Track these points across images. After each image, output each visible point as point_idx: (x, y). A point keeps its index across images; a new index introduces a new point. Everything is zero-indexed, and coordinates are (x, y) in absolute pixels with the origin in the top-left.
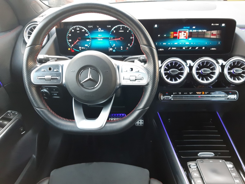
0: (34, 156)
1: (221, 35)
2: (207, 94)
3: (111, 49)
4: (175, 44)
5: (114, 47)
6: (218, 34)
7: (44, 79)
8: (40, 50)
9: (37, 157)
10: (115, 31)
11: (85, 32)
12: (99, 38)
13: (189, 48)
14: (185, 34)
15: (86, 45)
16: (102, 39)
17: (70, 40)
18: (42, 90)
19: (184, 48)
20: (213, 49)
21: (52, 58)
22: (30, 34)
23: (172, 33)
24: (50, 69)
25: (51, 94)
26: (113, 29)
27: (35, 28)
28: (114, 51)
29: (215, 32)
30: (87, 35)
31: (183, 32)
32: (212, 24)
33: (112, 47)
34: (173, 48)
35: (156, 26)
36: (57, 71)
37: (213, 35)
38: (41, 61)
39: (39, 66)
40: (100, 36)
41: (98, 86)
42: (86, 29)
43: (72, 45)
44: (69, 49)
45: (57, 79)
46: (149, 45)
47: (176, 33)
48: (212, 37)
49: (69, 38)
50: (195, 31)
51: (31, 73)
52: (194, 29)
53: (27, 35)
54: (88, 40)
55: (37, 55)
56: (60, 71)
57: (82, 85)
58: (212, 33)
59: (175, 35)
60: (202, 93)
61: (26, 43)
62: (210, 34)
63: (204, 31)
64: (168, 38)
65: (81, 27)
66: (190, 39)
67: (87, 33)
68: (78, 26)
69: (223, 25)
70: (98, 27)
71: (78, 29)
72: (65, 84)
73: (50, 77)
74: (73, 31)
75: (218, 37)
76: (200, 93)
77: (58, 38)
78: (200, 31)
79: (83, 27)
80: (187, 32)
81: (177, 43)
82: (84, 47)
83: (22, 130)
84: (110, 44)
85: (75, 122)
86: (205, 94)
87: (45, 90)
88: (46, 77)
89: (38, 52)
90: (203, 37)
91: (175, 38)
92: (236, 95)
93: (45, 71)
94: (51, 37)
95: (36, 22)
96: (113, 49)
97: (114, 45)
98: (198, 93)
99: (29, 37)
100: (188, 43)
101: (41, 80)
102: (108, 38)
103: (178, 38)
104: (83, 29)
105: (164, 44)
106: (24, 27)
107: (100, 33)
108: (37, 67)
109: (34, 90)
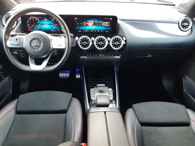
0: (11, 92)
1: (110, 24)
2: (104, 56)
3: (52, 30)
4: (87, 28)
5: (54, 29)
6: (109, 24)
7: (14, 44)
8: (11, 30)
9: (12, 92)
10: (54, 21)
11: (37, 21)
12: (45, 24)
13: (94, 31)
14: (92, 23)
15: (38, 28)
16: (47, 25)
17: (29, 25)
18: (14, 53)
19: (92, 31)
20: (107, 32)
21: (18, 34)
22: (6, 20)
23: (85, 22)
24: (17, 40)
25: (19, 55)
26: (53, 19)
27: (9, 17)
28: (54, 31)
29: (107, 23)
30: (38, 22)
31: (90, 22)
32: (105, 19)
33: (53, 29)
34: (86, 31)
35: (76, 18)
36: (20, 41)
37: (106, 24)
38: (12, 36)
39: (11, 38)
40: (46, 23)
41: (40, 49)
42: (38, 19)
43: (31, 28)
44: (29, 30)
45: (20, 45)
46: (66, 29)
47: (87, 23)
48: (106, 25)
49: (29, 23)
50: (97, 22)
51: (7, 42)
52: (96, 21)
53: (5, 21)
54: (39, 25)
55: (10, 33)
56: (22, 41)
57: (32, 48)
58: (106, 23)
59: (86, 24)
60: (102, 55)
61: (4, 26)
62: (104, 24)
63: (101, 22)
64: (83, 25)
65: (35, 17)
66: (94, 26)
67: (38, 21)
68: (33, 17)
69: (111, 19)
70: (44, 18)
71: (34, 19)
72: (24, 48)
73: (17, 44)
74: (30, 19)
75: (108, 25)
76: (101, 55)
77: (22, 23)
78: (99, 22)
79: (36, 18)
80: (93, 22)
81: (88, 28)
82: (37, 28)
83: (3, 76)
84: (52, 27)
85: (30, 67)
86: (103, 56)
87: (16, 53)
88: (15, 44)
89: (10, 31)
90: (101, 25)
91: (87, 25)
92: (119, 56)
93: (14, 41)
94: (18, 23)
95: (10, 14)
96: (54, 30)
97: (54, 28)
98: (100, 55)
99: (6, 22)
100: (94, 28)
101: (12, 45)
102: (50, 24)
103: (88, 25)
104: (36, 19)
105: (81, 28)
106: (2, 16)
107: (46, 21)
108: (10, 38)
109: (8, 50)
